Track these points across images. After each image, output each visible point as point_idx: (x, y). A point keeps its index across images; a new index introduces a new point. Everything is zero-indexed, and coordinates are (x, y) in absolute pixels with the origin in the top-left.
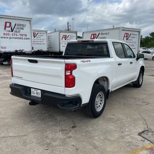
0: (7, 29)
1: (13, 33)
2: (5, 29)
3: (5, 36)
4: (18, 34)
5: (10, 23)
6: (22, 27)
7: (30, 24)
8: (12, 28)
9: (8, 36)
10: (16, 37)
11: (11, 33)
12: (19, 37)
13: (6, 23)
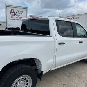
0: (12, 14)
1: (15, 16)
2: (11, 14)
3: (11, 18)
4: (18, 17)
5: (14, 10)
6: (21, 13)
7: (26, 11)
8: (15, 13)
9: (12, 18)
10: (17, 19)
11: (14, 16)
12: (19, 19)
13: (11, 10)
